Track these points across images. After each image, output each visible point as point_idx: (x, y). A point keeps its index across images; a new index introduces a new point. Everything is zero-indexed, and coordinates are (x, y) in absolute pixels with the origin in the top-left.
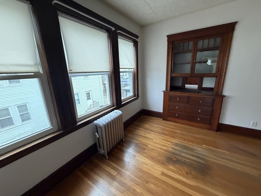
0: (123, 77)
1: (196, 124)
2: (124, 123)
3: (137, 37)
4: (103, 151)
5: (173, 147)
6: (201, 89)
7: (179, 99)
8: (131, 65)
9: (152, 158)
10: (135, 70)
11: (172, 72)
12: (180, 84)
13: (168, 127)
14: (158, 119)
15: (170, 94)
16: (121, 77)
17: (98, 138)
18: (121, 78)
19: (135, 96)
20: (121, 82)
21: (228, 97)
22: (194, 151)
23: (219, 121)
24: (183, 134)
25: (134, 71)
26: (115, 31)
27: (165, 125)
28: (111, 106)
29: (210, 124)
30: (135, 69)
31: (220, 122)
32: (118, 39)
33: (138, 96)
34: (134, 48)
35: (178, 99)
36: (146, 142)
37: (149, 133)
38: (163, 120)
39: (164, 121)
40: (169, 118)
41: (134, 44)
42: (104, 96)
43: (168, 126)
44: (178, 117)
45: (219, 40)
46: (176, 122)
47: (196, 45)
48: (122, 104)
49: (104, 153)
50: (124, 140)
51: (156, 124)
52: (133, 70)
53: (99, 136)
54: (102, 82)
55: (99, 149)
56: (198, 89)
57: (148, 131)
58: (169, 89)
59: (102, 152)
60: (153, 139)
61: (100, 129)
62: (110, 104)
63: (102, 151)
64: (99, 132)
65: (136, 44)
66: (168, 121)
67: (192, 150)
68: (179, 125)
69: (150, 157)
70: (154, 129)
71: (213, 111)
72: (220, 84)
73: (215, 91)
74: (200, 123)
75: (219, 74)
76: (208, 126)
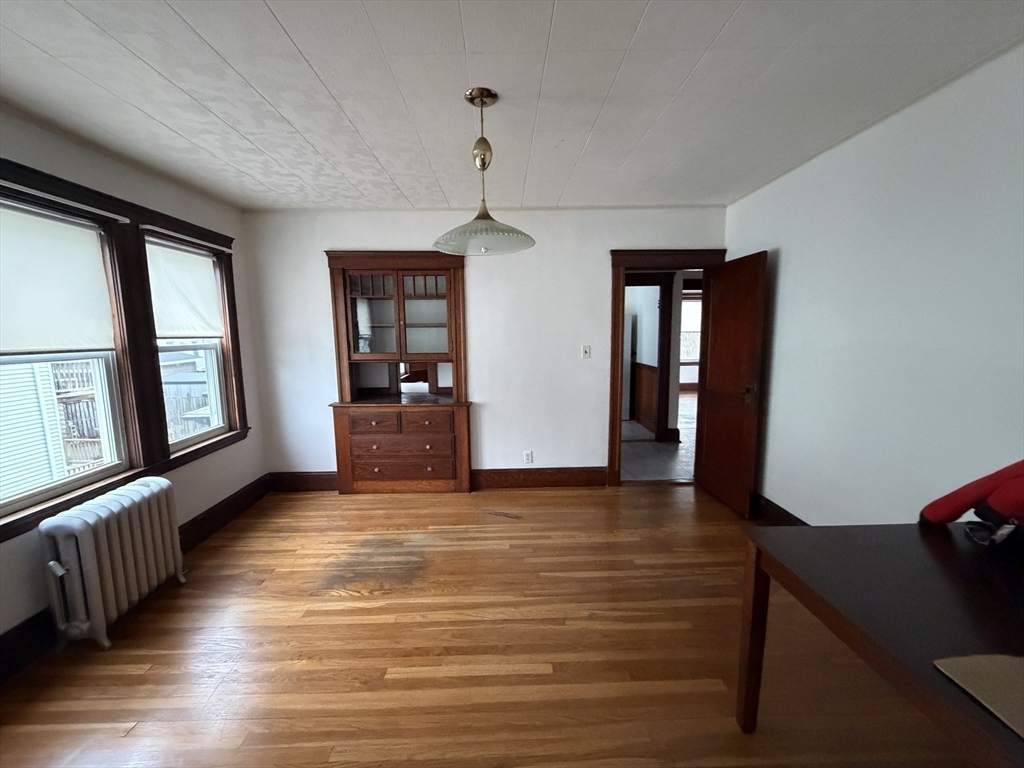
0: (194, 363)
1: (424, 484)
2: (179, 528)
3: (228, 242)
4: (85, 626)
5: (353, 551)
6: (437, 391)
7: (377, 423)
8: (205, 326)
9: (284, 593)
10: (228, 342)
11: (352, 349)
12: (382, 381)
13: (351, 509)
14: (326, 493)
15: (351, 410)
16: (161, 364)
17: (62, 578)
18: (162, 371)
19: (231, 430)
20: (164, 386)
21: (479, 405)
22: (405, 544)
23: (470, 466)
24: (388, 517)
25: (222, 345)
26: (134, 226)
27: (345, 507)
28: (122, 468)
29: (455, 477)
30: (224, 340)
31: (473, 468)
32: (148, 246)
33: (245, 427)
34: (218, 271)
35: (374, 423)
36: (272, 562)
37: (285, 539)
38: (342, 493)
39: (343, 497)
40: (358, 485)
41: (217, 258)
42: (69, 464)
43: (353, 507)
44: (382, 476)
45: (442, 281)
46: (375, 492)
47: (400, 285)
48: (172, 457)
49: (91, 629)
50: (183, 580)
51: (317, 510)
52: (217, 341)
53: (67, 570)
54: (54, 391)
55: (62, 626)
56: (430, 392)
57: (281, 535)
58: (348, 398)
59: (82, 630)
60: (295, 551)
61: (73, 543)
62: (117, 462)
63: (80, 627)
64: (63, 557)
65: (224, 263)
66: (356, 493)
67: (400, 544)
68: (386, 496)
69: (276, 592)
70: (303, 524)
71: (454, 443)
72: (461, 376)
73: (455, 392)
74: (435, 478)
75: (456, 354)
76: (452, 482)
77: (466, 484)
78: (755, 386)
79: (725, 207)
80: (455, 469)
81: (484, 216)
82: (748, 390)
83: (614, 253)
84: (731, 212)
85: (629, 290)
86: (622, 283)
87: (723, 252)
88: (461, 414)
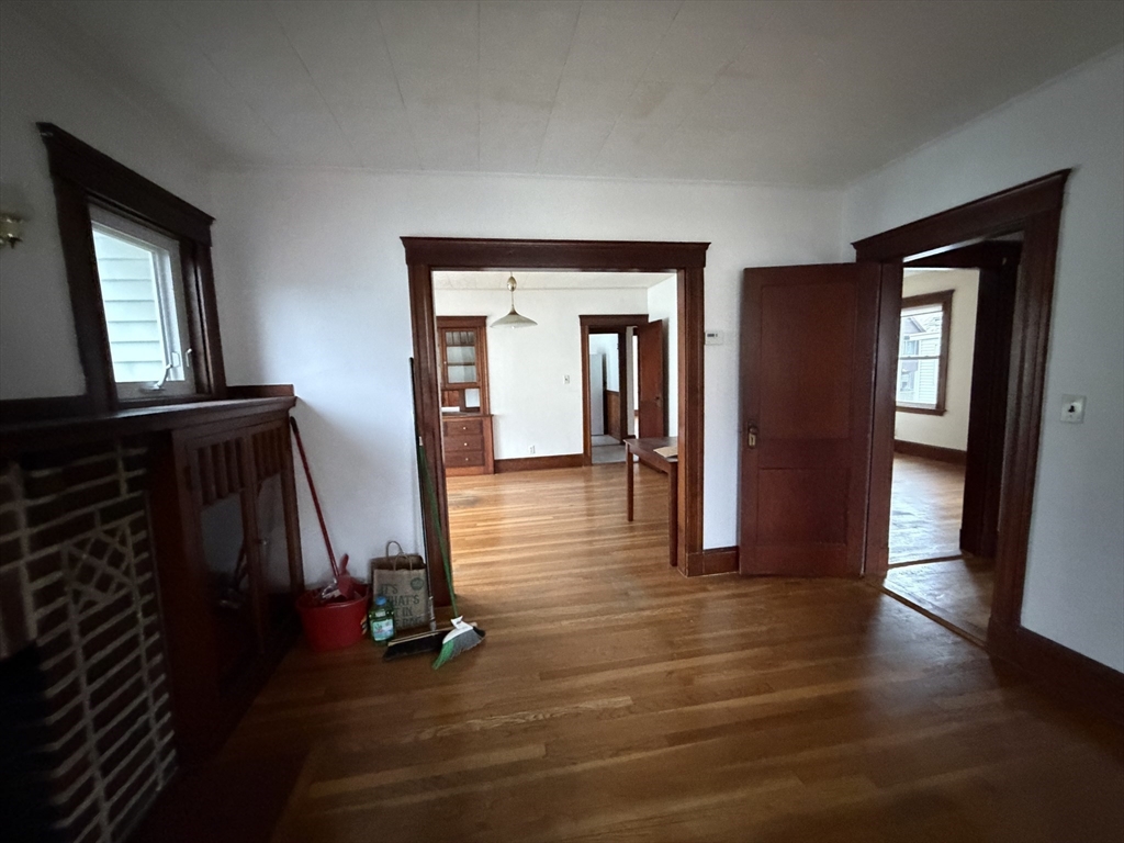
1: (463, 470)
6: (466, 411)
21: (497, 416)
23: (493, 457)
29: (483, 464)
31: (495, 458)
47: (443, 338)
56: (460, 411)
71: (483, 441)
72: (485, 398)
73: (481, 409)
74: (469, 466)
75: (482, 384)
76: (482, 468)
77: (491, 468)
78: (660, 396)
79: (646, 288)
80: (484, 460)
81: (514, 313)
82: (658, 398)
83: (581, 317)
84: (650, 292)
85: (591, 336)
86: (587, 332)
87: (647, 316)
88: (486, 423)
